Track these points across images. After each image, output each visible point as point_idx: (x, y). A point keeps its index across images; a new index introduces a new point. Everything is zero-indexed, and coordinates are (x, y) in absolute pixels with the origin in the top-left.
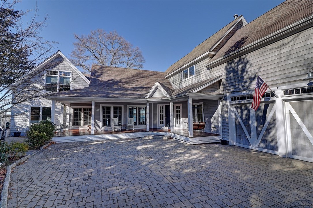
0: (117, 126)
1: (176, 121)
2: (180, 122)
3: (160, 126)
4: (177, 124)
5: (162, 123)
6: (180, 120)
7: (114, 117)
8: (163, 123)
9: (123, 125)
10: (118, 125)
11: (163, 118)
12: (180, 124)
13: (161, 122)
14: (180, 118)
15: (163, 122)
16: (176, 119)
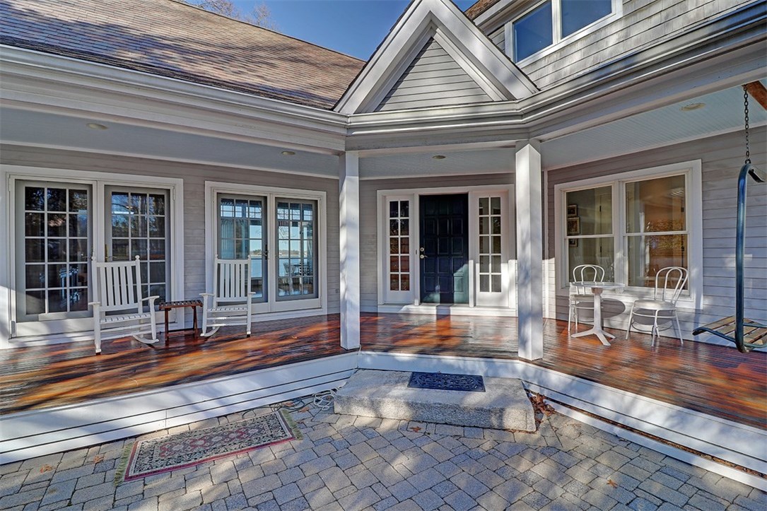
0: (135, 311)
1: (478, 274)
2: (497, 280)
3: (389, 300)
4: (482, 290)
5: (399, 282)
6: (497, 268)
7: (118, 251)
8: (406, 287)
9: (178, 304)
10: (139, 305)
11: (406, 260)
12: (497, 288)
13: (394, 278)
14: (497, 261)
15: (405, 278)
16: (478, 266)
